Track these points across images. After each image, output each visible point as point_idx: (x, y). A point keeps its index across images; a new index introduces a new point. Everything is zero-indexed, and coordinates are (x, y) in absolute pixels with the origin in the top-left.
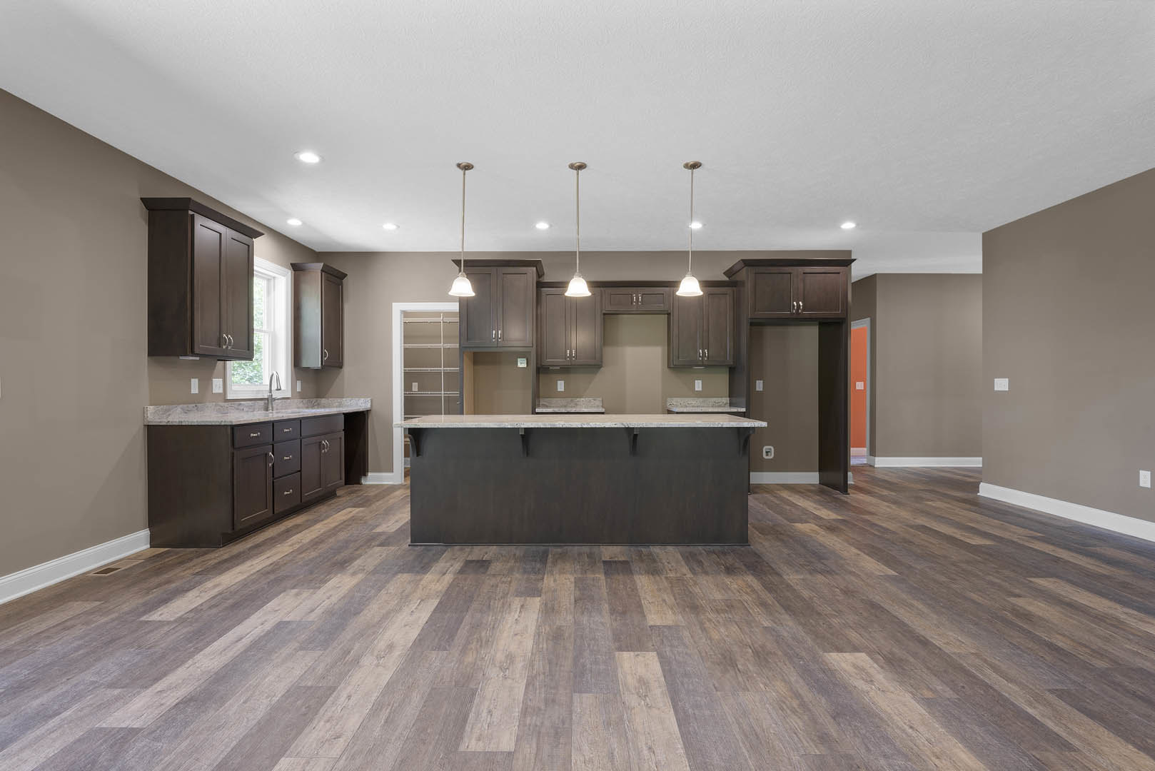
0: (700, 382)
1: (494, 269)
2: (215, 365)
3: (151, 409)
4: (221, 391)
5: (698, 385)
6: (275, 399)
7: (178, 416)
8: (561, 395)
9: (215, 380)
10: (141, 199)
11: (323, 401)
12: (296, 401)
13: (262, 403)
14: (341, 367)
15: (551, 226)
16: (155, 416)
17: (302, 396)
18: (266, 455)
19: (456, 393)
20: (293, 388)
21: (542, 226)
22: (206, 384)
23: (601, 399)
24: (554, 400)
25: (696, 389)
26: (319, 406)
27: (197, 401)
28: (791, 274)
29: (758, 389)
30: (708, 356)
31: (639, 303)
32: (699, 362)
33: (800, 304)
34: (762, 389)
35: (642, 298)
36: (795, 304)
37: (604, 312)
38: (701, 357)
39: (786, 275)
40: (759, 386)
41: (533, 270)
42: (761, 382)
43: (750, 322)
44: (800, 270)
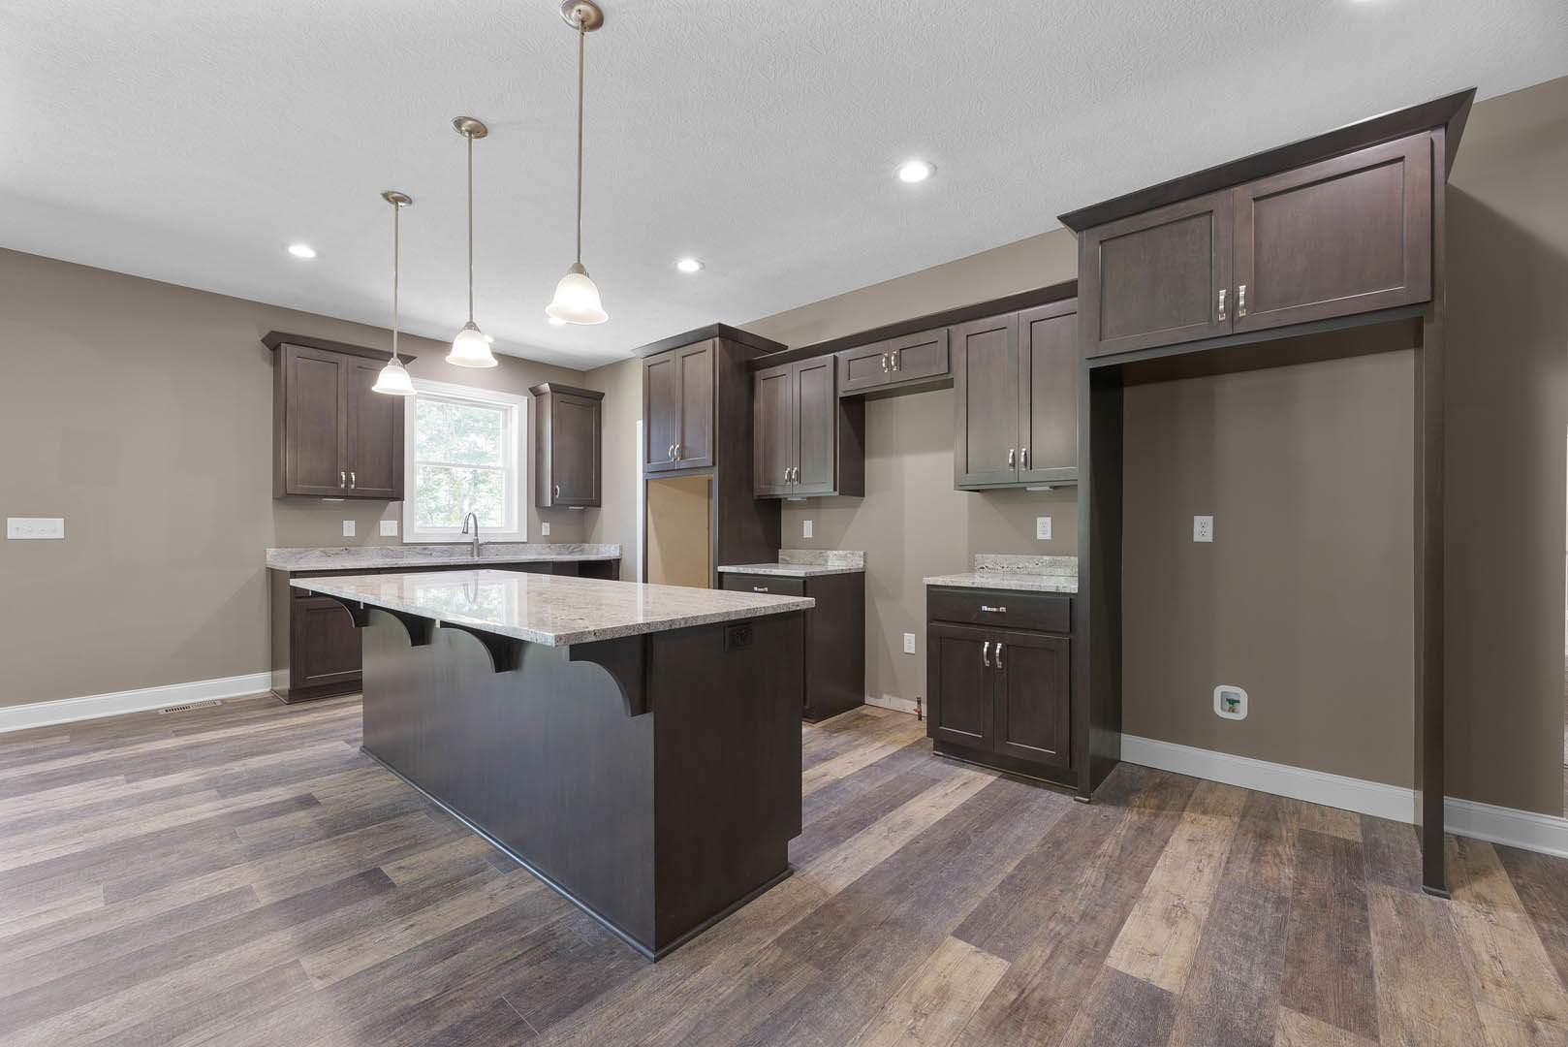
0: (1048, 520)
1: (672, 353)
2: (385, 506)
3: (271, 551)
4: (395, 533)
5: (1044, 528)
8: (809, 545)
9: (382, 522)
10: (259, 336)
12: (537, 545)
14: (600, 506)
16: (278, 557)
17: (551, 540)
20: (532, 528)
21: (690, 266)
22: (368, 526)
23: (862, 553)
24: (798, 552)
25: (1040, 536)
26: (582, 551)
27: (351, 544)
28: (1212, 211)
29: (1197, 538)
30: (1029, 463)
31: (892, 367)
32: (1009, 477)
33: (1242, 293)
34: (1209, 538)
35: (899, 358)
36: (1222, 298)
37: (841, 394)
38: (1013, 465)
39: (1193, 222)
40: (1203, 529)
41: (714, 342)
42: (1209, 520)
43: (1091, 369)
44: (1243, 192)
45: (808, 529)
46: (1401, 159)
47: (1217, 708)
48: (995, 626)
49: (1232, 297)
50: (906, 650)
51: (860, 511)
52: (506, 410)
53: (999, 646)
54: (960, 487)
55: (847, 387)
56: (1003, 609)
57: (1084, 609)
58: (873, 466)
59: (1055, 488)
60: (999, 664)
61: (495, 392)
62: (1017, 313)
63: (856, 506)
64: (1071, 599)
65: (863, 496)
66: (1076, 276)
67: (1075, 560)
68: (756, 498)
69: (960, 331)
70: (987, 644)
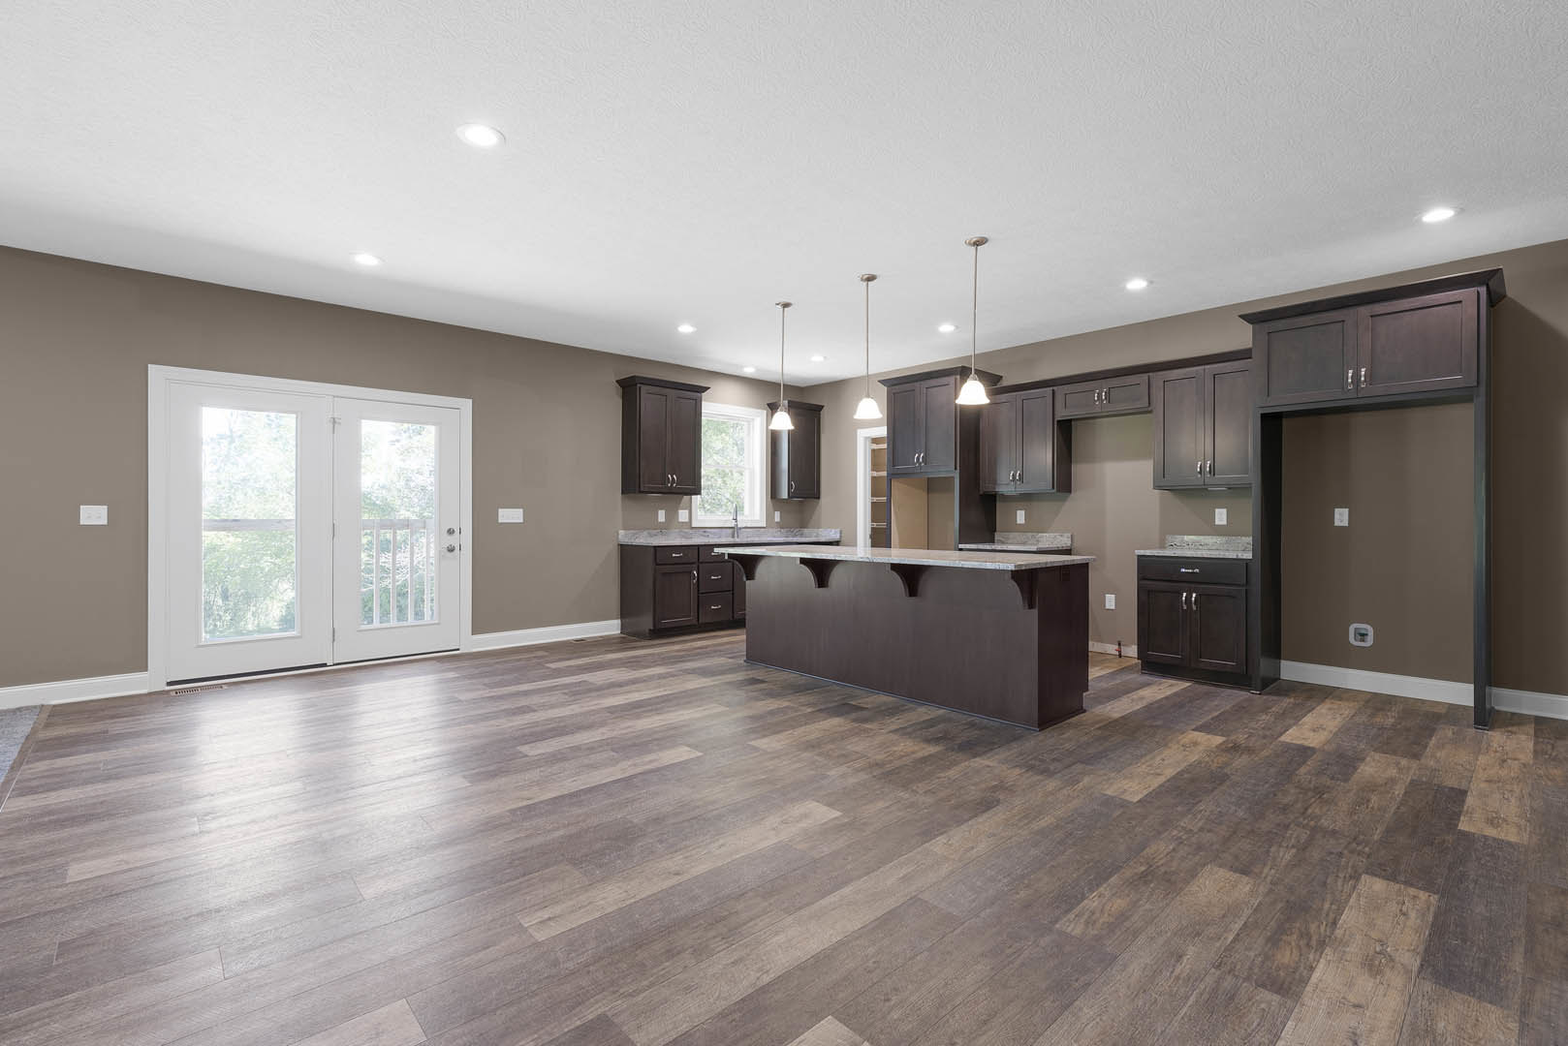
0: (1224, 511)
1: (917, 384)
2: (681, 500)
3: (622, 532)
4: (687, 520)
5: (1221, 517)
6: (740, 528)
7: (644, 539)
8: (1022, 529)
9: (680, 511)
10: (617, 381)
11: (806, 531)
12: (771, 530)
13: (730, 531)
14: (819, 498)
15: (957, 327)
16: (625, 537)
17: (781, 526)
18: (690, 572)
19: (883, 525)
20: (769, 517)
21: (946, 328)
22: (672, 515)
23: (1069, 535)
24: (1012, 535)
25: (1217, 522)
26: (802, 535)
27: (663, 528)
28: (1343, 321)
29: (1337, 523)
30: (1212, 471)
31: (1102, 401)
32: (1198, 480)
33: (1363, 373)
34: (1345, 523)
35: (1108, 394)
36: (1350, 375)
37: (1058, 418)
38: (1200, 473)
39: (1332, 326)
40: (1341, 517)
41: (956, 379)
42: (1346, 511)
43: (1262, 415)
44: (1364, 311)
45: (1021, 517)
46: (1460, 302)
47: (1352, 639)
48: (1191, 582)
49: (1357, 375)
50: (1107, 607)
51: (1067, 503)
52: (748, 422)
53: (1194, 595)
54: (1157, 487)
55: (1063, 414)
56: (1197, 570)
57: (1257, 568)
58: (1079, 470)
59: (1230, 488)
60: (1194, 608)
61: (743, 408)
62: (1203, 367)
63: (1064, 500)
64: (1247, 562)
65: (1070, 492)
66: (1250, 346)
67: (1250, 539)
68: (981, 493)
69: (1158, 378)
70: (1185, 594)
